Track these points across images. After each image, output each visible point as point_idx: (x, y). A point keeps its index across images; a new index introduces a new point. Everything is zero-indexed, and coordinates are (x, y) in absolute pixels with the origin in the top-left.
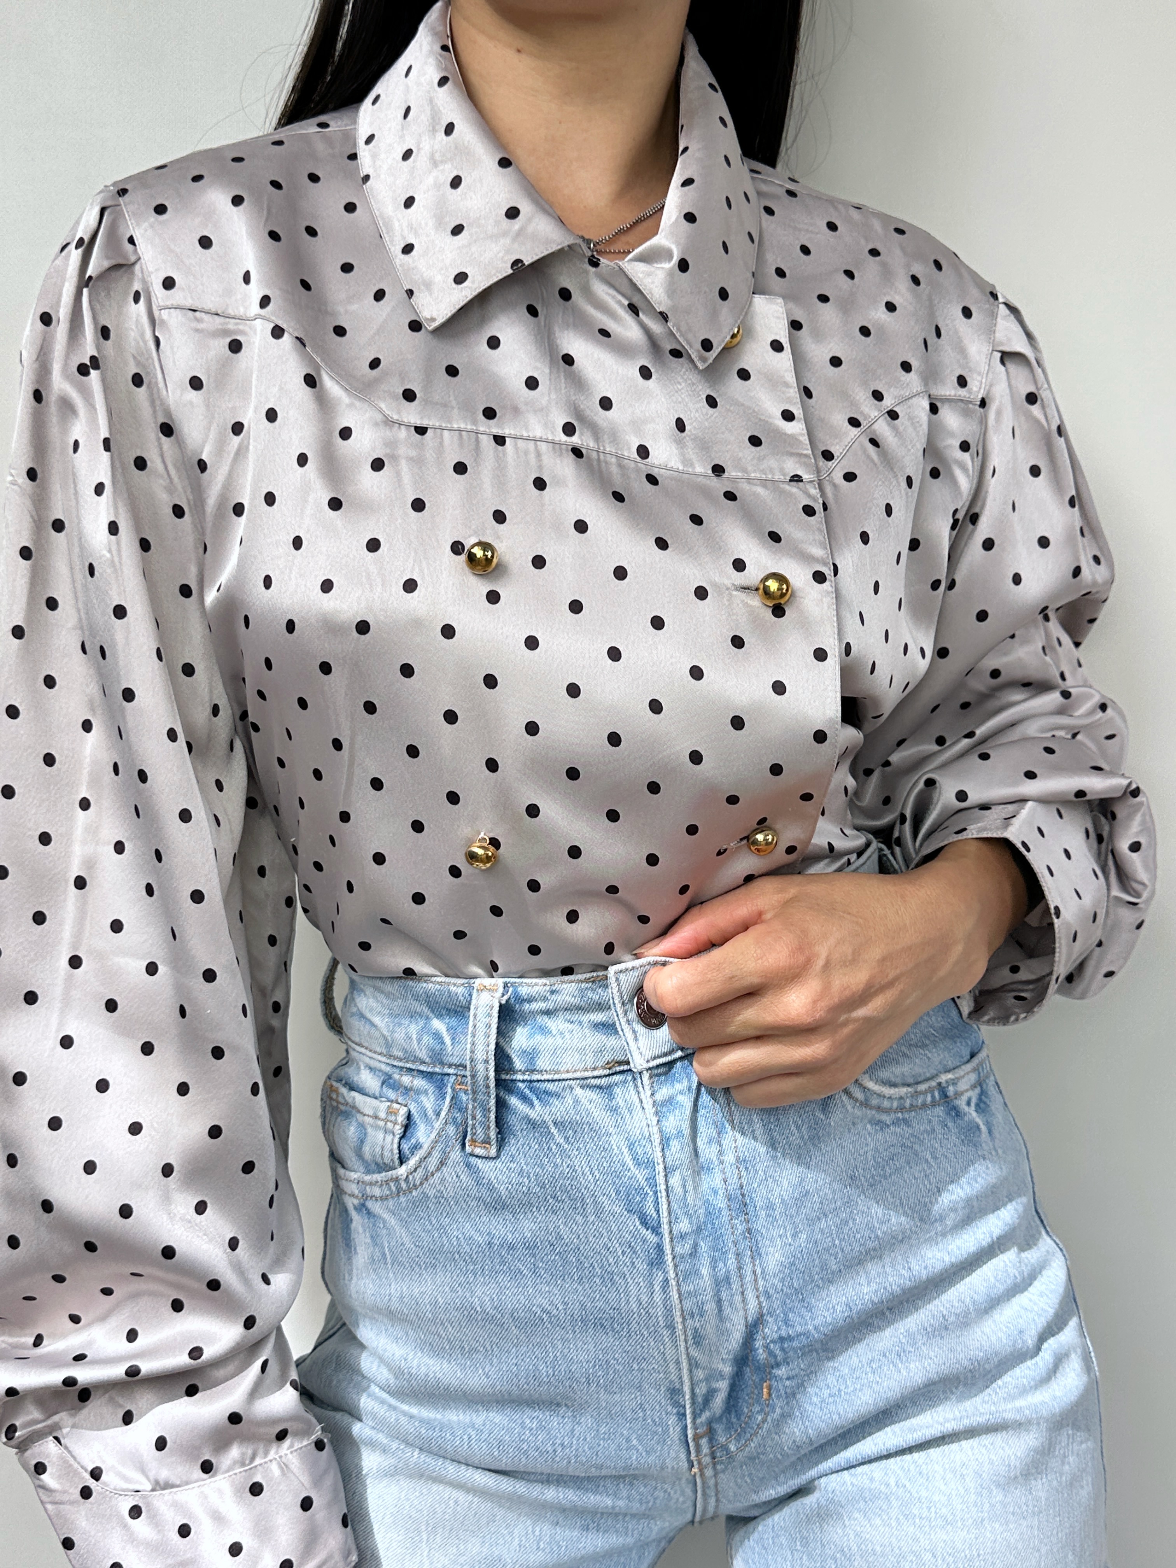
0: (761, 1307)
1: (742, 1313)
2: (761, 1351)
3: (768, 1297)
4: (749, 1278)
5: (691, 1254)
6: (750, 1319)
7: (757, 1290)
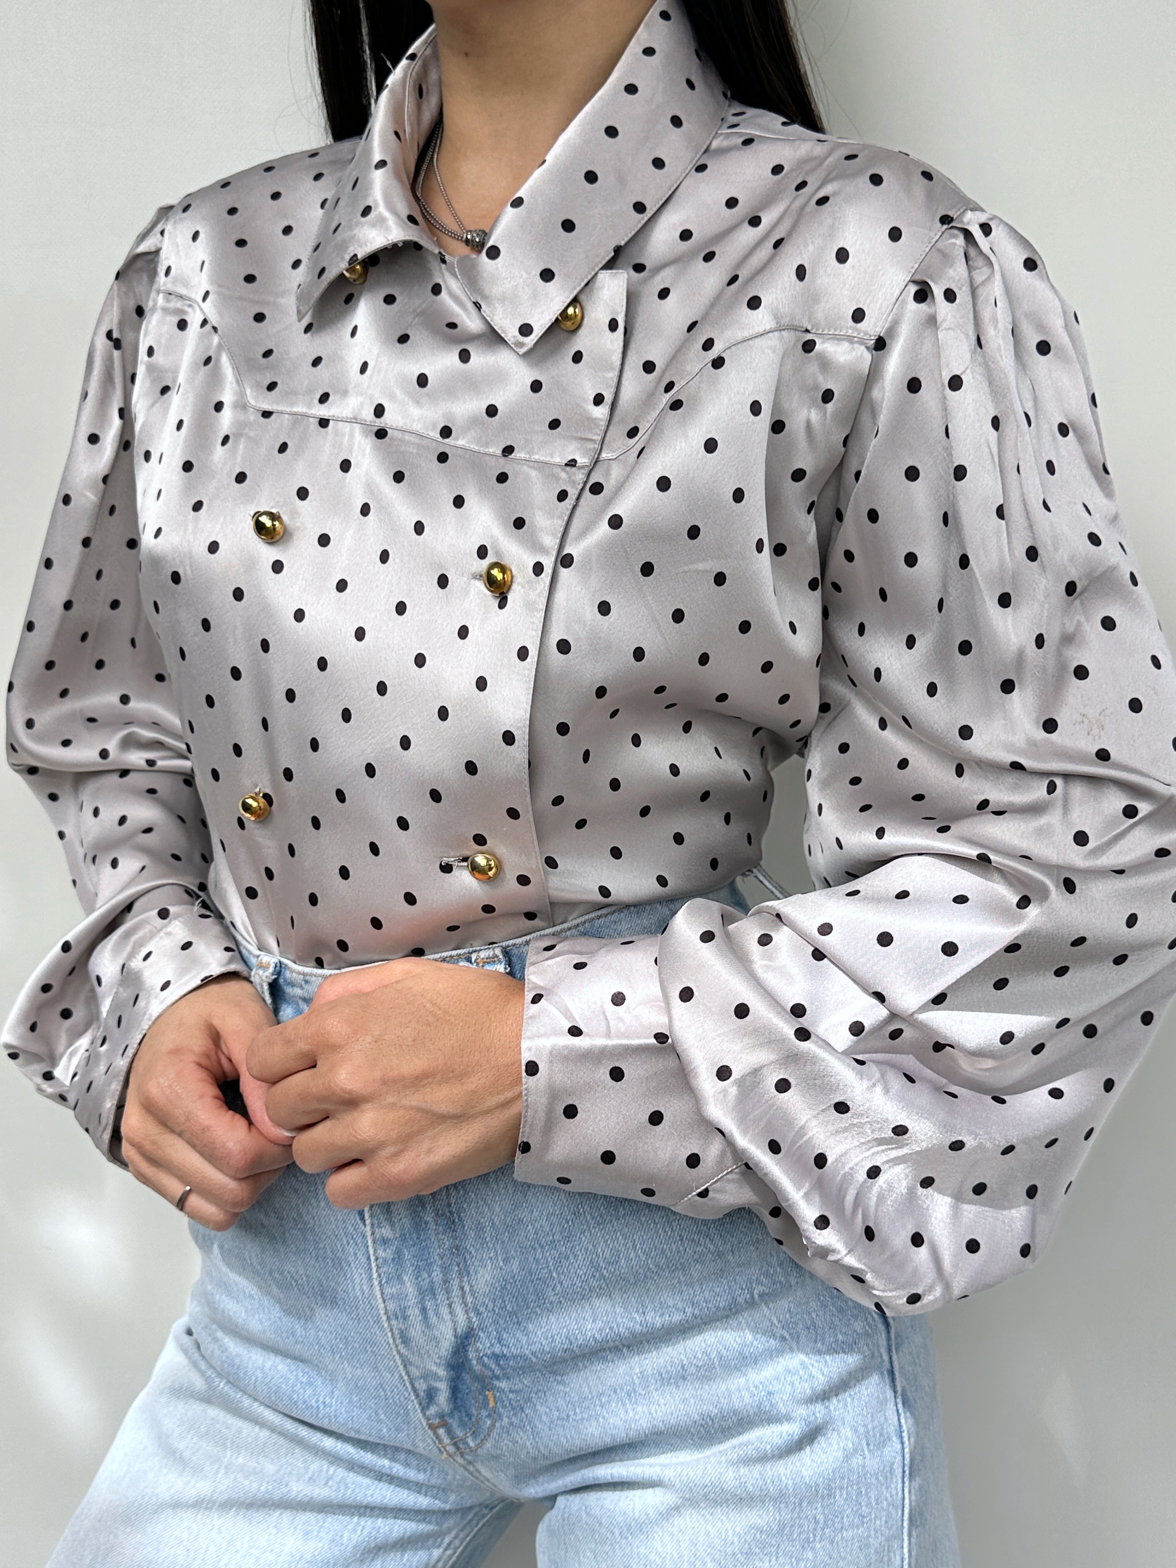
0: (470, 1322)
1: (450, 1324)
2: (474, 1362)
3: (479, 1314)
4: (456, 1292)
5: (393, 1259)
6: (459, 1330)
7: (466, 1305)
